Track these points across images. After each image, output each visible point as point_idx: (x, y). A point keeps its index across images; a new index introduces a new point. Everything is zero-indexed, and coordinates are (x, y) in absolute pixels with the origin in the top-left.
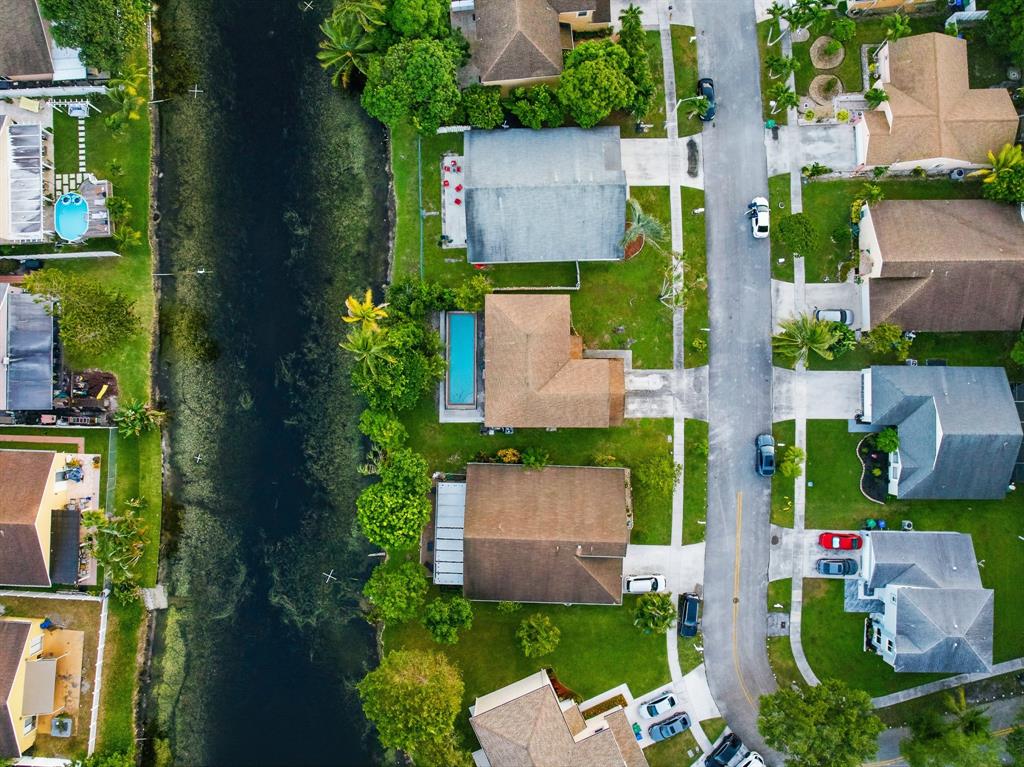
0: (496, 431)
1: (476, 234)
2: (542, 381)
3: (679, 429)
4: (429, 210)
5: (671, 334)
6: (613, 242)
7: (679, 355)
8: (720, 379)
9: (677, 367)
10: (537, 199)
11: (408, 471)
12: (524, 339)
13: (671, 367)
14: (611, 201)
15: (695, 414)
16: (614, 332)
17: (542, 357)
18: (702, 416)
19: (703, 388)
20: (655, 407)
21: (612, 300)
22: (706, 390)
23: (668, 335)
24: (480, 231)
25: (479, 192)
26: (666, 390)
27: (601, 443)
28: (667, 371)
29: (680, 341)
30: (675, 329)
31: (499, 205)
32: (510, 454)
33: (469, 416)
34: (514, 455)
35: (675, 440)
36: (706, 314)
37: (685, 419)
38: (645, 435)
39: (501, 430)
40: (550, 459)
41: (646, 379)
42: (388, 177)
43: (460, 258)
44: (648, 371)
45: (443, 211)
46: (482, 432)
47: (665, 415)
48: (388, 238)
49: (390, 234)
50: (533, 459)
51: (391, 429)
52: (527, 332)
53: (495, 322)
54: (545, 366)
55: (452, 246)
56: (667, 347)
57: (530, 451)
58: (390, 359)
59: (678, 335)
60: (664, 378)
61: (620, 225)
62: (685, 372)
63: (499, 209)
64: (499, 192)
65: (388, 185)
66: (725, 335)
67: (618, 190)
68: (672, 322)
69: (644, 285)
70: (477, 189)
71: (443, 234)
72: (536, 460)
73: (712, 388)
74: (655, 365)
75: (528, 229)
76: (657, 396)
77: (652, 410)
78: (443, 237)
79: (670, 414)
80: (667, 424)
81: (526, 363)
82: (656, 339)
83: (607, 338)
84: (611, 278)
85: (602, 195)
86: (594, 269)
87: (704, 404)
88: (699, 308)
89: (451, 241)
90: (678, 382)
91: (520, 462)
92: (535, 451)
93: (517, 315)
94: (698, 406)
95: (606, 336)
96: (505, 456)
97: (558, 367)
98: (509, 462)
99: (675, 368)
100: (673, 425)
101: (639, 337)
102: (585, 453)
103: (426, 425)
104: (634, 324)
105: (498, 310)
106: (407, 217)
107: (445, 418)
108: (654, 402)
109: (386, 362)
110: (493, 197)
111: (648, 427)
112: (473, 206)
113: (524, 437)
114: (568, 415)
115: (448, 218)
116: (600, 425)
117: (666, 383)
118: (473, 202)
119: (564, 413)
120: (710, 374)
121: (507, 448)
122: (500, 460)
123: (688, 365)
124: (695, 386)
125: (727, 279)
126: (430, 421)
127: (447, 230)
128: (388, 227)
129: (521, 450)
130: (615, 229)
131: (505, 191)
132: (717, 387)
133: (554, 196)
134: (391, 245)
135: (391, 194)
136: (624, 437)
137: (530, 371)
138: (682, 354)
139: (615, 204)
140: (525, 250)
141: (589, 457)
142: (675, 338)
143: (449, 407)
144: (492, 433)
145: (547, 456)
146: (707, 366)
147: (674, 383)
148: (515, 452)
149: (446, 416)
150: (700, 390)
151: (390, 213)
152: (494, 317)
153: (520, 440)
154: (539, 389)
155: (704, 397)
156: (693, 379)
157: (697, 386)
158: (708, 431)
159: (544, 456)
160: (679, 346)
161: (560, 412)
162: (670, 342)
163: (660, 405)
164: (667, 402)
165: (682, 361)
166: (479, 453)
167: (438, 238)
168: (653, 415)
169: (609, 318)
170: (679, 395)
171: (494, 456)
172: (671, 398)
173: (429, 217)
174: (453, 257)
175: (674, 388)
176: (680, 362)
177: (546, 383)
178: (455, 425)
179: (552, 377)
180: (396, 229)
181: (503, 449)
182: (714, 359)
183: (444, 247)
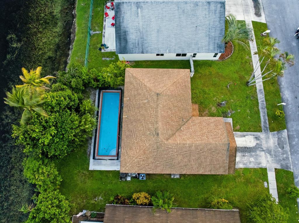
0: (133, 178)
1: (122, 34)
2: (170, 132)
3: (271, 176)
4: (95, 31)
5: (258, 108)
6: (217, 41)
7: (265, 122)
8: (296, 140)
9: (265, 131)
10: (164, 10)
11: (45, 212)
12: (155, 97)
13: (260, 131)
14: (215, 13)
15: (282, 165)
16: (219, 105)
17: (170, 112)
18: (287, 167)
19: (285, 146)
20: (252, 159)
21: (215, 84)
22: (287, 148)
23: (256, 109)
24: (125, 32)
25: (125, 5)
26: (259, 147)
27: (214, 188)
28: (259, 134)
29: (264, 113)
30: (260, 105)
31: (138, 14)
32: (142, 197)
33: (111, 165)
34: (146, 197)
35: (270, 185)
36: (279, 95)
37: (276, 169)
38: (248, 182)
39: (136, 177)
40: (175, 201)
41: (243, 138)
42: (73, 17)
43: (112, 57)
44: (245, 133)
45: (104, 31)
46: (121, 178)
47: (260, 166)
48: (69, 49)
49: (71, 47)
50: (161, 201)
51: (43, 173)
52: (158, 92)
53: (132, 86)
54: (172, 120)
55: (108, 50)
56: (256, 116)
57: (159, 194)
58: (43, 114)
59: (262, 108)
60: (257, 138)
61: (221, 30)
62: (270, 134)
63: (138, 16)
64: (138, 5)
65: (73, 20)
66: (294, 109)
67: (219, 5)
68: (257, 99)
69: (236, 75)
70: (123, 3)
71: (103, 43)
72: (164, 203)
73: (291, 146)
74: (250, 128)
75: (158, 31)
76: (253, 151)
77: (250, 162)
78: (102, 45)
79: (264, 165)
80: (263, 173)
81: (157, 116)
82: (248, 111)
83: (214, 109)
84: (214, 70)
85: (209, 8)
86: (202, 65)
87: (287, 158)
88: (274, 91)
89: (107, 48)
90: (267, 142)
91: (151, 204)
92: (163, 196)
93: (150, 81)
94: (284, 159)
95: (213, 108)
96: (138, 198)
97: (183, 121)
98: (141, 205)
99: (263, 131)
100: (267, 174)
101: (236, 110)
102: (202, 196)
103: (79, 172)
104: (232, 100)
105: (135, 78)
106: (82, 35)
107: (94, 166)
108: (251, 156)
109: (39, 115)
110: (134, 8)
111: (248, 175)
112: (120, 15)
113: (154, 182)
114: (192, 163)
115: (106, 35)
116: (220, 172)
117: (258, 142)
118: (120, 11)
119: (190, 161)
120: (288, 136)
121: (140, 191)
122: (134, 202)
123: (272, 130)
124: (279, 144)
125: (290, 73)
126: (82, 169)
127: (105, 41)
128: (70, 43)
129: (152, 194)
130: (218, 32)
131: (142, 4)
132: (295, 145)
133: (177, 8)
134: (70, 53)
135: (74, 25)
136: (231, 183)
137: (160, 124)
138: (267, 121)
139: (218, 15)
140: (156, 46)
141: (206, 199)
142: (261, 110)
143: (97, 157)
144: (129, 179)
145: (173, 199)
146: (286, 130)
147: (264, 142)
148: (147, 195)
149: (94, 164)
150: (283, 148)
151: (72, 35)
152: (131, 83)
153: (151, 184)
154: (167, 139)
155: (287, 153)
156: (277, 139)
157: (281, 144)
158: (293, 179)
159: (170, 199)
160: (264, 116)
161: (186, 160)
162: (258, 113)
163: (256, 159)
164: (260, 156)
165: (268, 126)
166: (118, 196)
167: (99, 46)
168: (251, 166)
169: (214, 96)
170: (269, 151)
171: (130, 198)
172: (263, 153)
173: (94, 34)
174: (107, 57)
175: (264, 146)
176: (266, 127)
177: (173, 135)
178: (101, 172)
179: (178, 130)
180: (74, 44)
181: (137, 192)
182: (289, 125)
183: (103, 51)
